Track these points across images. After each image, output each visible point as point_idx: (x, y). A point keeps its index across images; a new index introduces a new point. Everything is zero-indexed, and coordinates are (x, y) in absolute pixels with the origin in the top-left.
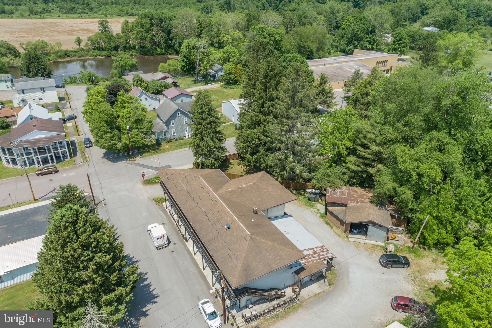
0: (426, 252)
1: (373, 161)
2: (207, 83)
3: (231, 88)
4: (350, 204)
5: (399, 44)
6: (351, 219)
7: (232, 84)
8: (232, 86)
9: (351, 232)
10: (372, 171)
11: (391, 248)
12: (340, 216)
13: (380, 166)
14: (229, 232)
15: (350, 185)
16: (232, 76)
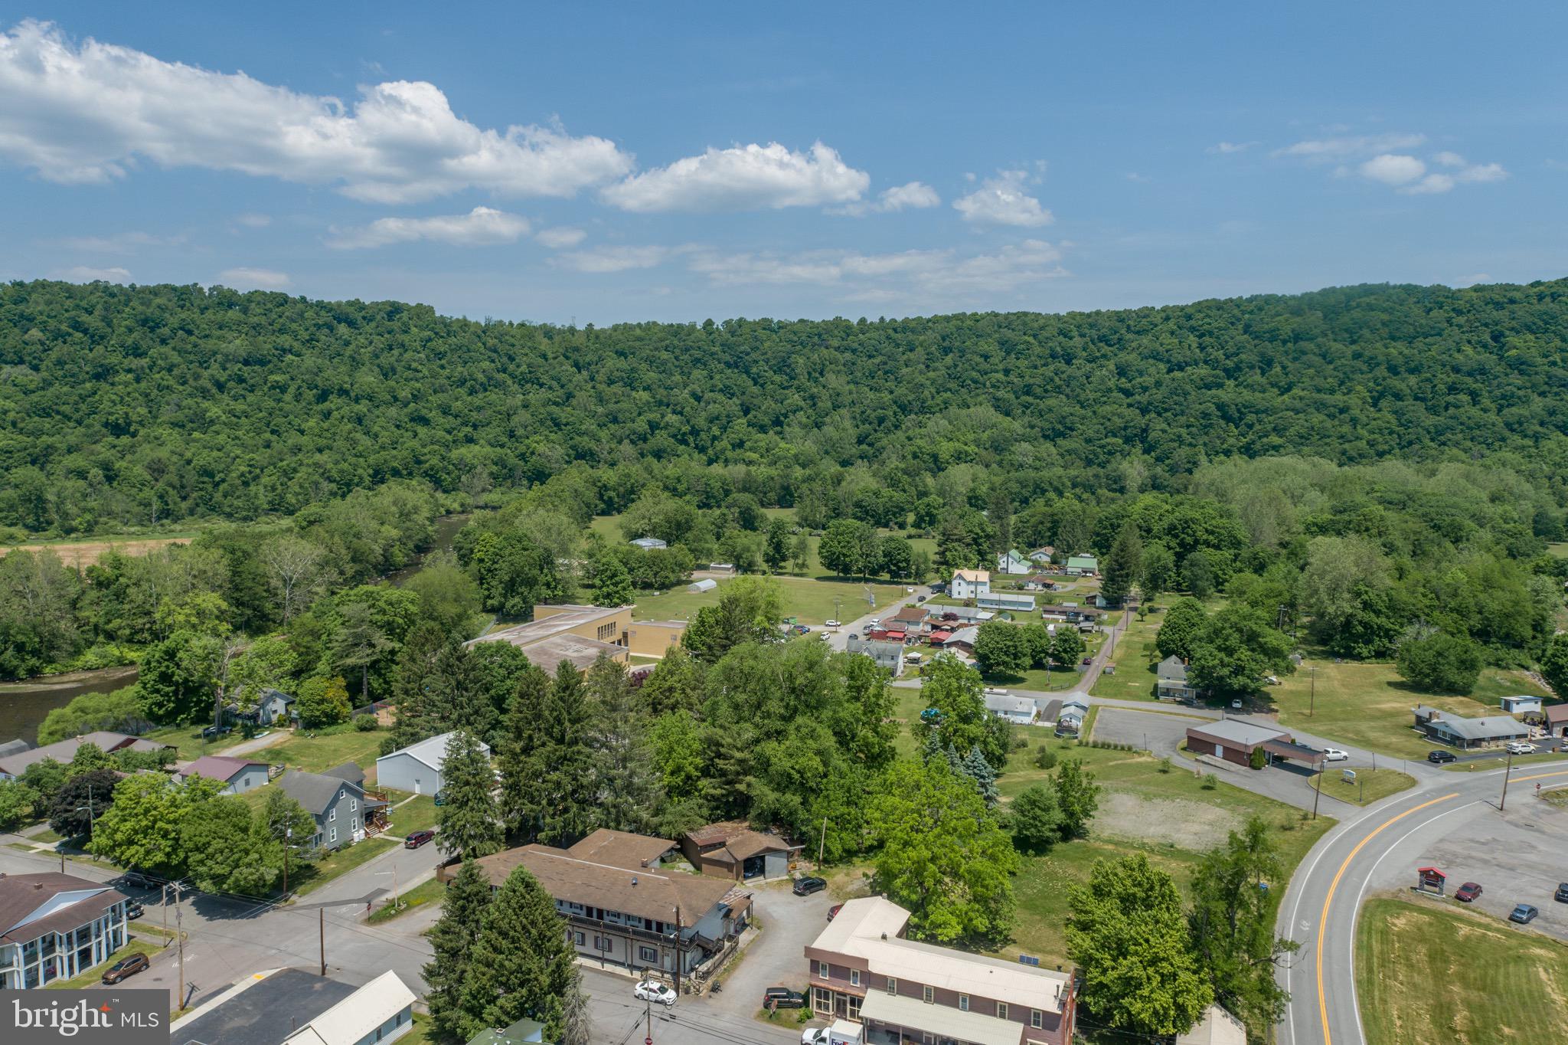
0: (835, 870)
1: (738, 773)
2: (249, 734)
3: (326, 735)
4: (730, 841)
5: (616, 584)
6: (742, 855)
7: (324, 723)
8: (330, 729)
9: (746, 877)
10: (742, 787)
11: (798, 876)
12: (726, 858)
13: (750, 778)
14: (638, 887)
15: (713, 822)
16: (326, 707)
